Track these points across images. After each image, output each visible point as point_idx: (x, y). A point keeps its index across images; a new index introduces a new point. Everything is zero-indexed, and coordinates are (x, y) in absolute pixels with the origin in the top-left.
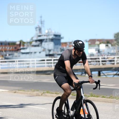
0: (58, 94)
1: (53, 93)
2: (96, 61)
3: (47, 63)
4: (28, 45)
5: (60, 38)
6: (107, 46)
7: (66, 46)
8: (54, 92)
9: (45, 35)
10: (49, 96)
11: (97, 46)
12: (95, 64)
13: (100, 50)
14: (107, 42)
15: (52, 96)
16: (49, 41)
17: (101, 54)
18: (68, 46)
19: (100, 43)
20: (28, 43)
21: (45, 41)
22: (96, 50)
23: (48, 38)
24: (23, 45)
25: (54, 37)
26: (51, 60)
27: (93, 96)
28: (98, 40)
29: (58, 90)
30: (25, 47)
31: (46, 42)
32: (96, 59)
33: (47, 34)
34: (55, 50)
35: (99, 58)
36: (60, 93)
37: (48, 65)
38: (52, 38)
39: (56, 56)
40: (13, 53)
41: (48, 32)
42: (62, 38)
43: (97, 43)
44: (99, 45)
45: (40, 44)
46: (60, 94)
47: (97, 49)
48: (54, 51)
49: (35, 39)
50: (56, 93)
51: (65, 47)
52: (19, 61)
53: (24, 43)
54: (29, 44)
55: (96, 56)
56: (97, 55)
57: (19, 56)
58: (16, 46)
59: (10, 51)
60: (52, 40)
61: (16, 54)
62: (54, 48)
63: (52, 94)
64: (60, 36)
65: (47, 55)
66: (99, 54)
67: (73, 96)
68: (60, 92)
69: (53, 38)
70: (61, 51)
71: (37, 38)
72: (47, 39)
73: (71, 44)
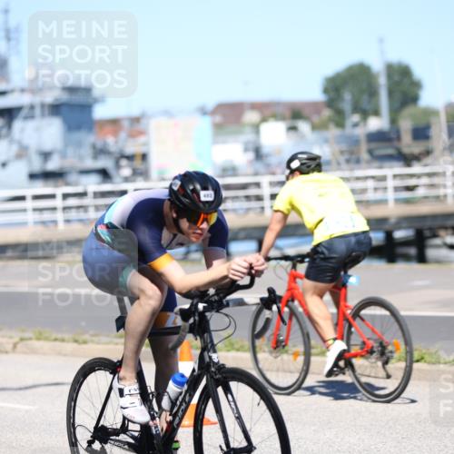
0: (85, 342)
1: (63, 340)
2: (248, 198)
3: (35, 210)
5: (90, 100)
6: (293, 129)
7: (115, 134)
8: (66, 336)
9: (23, 90)
10: (44, 354)
11: (248, 129)
12: (242, 209)
13: (265, 150)
14: (295, 114)
15: (60, 354)
16: (43, 115)
17: (268, 165)
18: (123, 135)
19: (264, 120)
21: (24, 112)
22: (246, 150)
23: (37, 100)
25: (65, 97)
26: (53, 196)
27: (236, 346)
28: (255, 106)
29: (83, 324)
31: (30, 117)
32: (244, 187)
34: (70, 151)
35: (258, 185)
36: (95, 339)
37: (37, 216)
38: (57, 100)
39: (72, 177)
42: (96, 101)
43: (251, 117)
44: (256, 128)
45: (1, 127)
46: (92, 342)
47: (251, 146)
48: (63, 155)
50: (77, 338)
51: (110, 140)
55: (246, 175)
56: (250, 170)
60: (55, 109)
62: (67, 144)
63: (58, 343)
65: (33, 176)
66: (259, 166)
68: (93, 336)
69: (58, 103)
70: (96, 157)
72: (32, 107)
73: (136, 124)
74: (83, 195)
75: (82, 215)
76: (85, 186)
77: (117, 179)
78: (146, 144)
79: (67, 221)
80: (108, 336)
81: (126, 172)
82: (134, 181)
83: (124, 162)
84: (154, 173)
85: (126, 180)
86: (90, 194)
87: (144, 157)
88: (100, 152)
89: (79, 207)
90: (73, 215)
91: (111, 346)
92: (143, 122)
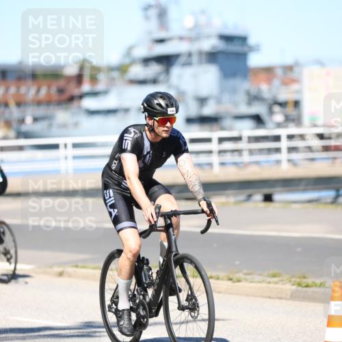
0: (239, 281)
1: (218, 278)
4: (113, 79)
5: (245, 49)
7: (269, 81)
8: (221, 274)
9: (181, 38)
16: (200, 62)
18: (276, 82)
20: (111, 69)
21: (182, 60)
23: (195, 47)
24: (94, 80)
25: (221, 45)
26: (209, 140)
29: (237, 263)
30: (100, 87)
31: (188, 64)
33: (193, 35)
34: (226, 97)
36: (248, 277)
38: (214, 47)
39: (227, 122)
40: (51, 110)
41: (196, 26)
42: (252, 49)
45: (160, 74)
46: (246, 280)
48: (219, 101)
49: (142, 52)
50: (231, 277)
51: (264, 87)
52: (75, 146)
53: (96, 70)
54: (115, 74)
57: (76, 125)
58: (61, 83)
59: (39, 103)
60: (212, 57)
61: (62, 116)
62: (222, 90)
63: (212, 281)
64: (243, 39)
65: (189, 121)
67: (300, 288)
68: (246, 274)
69: (214, 51)
70: (249, 103)
71: (150, 49)
72: (190, 55)
73: (289, 72)
74: (238, 139)
75: (236, 158)
76: (240, 131)
77: (270, 125)
78: (298, 92)
79: (222, 164)
80: (260, 275)
81: (279, 118)
82: (287, 127)
83: (277, 109)
84: (306, 119)
85: (279, 125)
86: (245, 139)
87: (297, 104)
88: (254, 98)
89: (233, 151)
90: (228, 158)
91: (264, 285)
92: (296, 70)
